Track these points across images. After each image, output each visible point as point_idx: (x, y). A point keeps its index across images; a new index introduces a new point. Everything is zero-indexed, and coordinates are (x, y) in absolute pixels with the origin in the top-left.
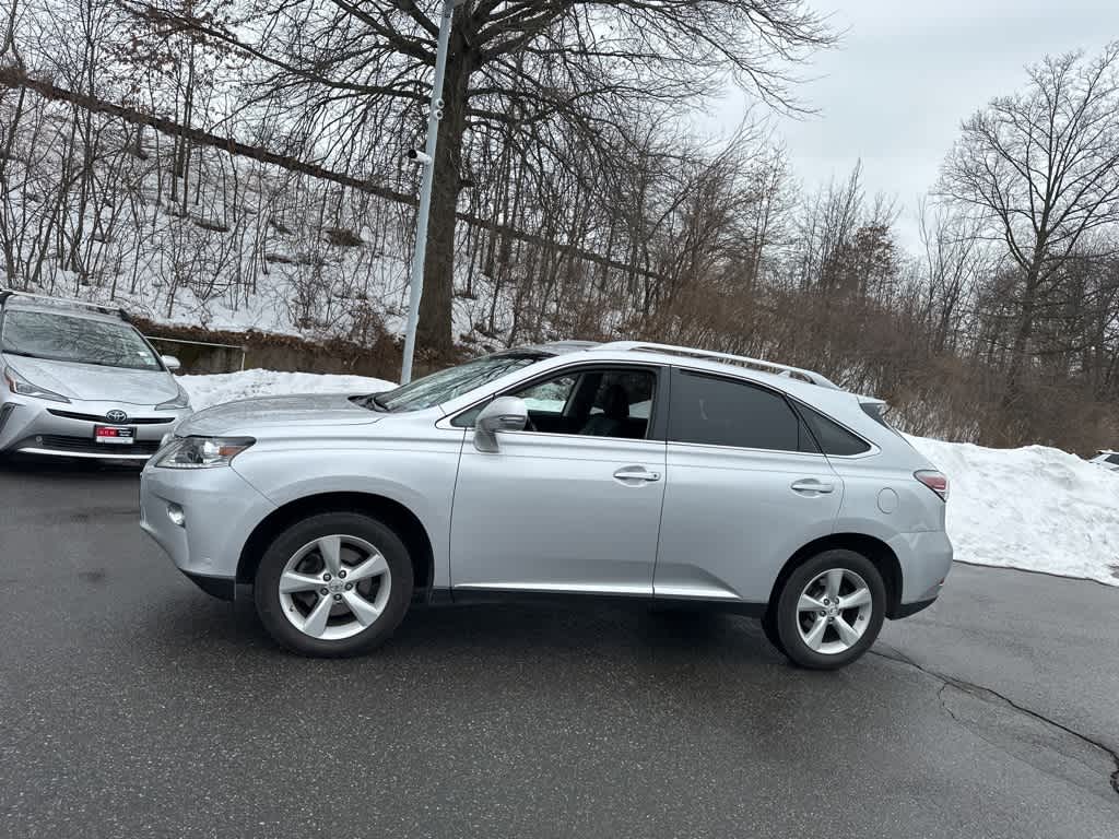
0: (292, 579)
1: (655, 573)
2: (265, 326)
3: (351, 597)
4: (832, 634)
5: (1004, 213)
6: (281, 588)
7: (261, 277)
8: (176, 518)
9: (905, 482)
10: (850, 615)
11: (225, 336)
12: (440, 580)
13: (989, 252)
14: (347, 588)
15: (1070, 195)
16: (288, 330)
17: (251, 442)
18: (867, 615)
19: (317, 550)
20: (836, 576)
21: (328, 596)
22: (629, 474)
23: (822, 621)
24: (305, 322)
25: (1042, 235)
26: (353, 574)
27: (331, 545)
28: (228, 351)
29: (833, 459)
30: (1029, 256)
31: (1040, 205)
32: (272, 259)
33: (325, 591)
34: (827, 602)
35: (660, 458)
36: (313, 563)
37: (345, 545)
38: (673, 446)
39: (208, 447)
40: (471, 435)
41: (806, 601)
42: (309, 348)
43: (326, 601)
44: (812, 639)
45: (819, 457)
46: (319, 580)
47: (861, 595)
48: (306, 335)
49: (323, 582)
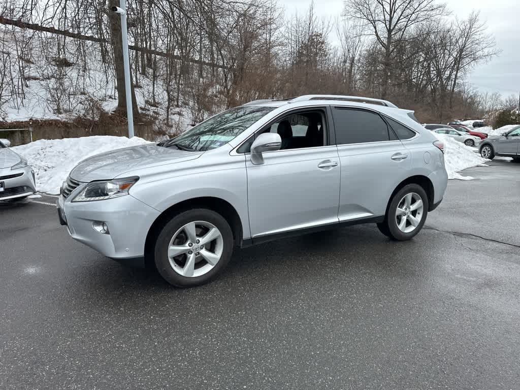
0: (174, 250)
1: (339, 211)
2: (38, 116)
3: (204, 252)
4: (408, 223)
5: (373, 22)
6: (169, 256)
7: (25, 89)
8: (99, 229)
9: (431, 148)
10: (414, 213)
11: (18, 124)
12: (246, 235)
13: (367, 41)
14: (202, 249)
15: (399, 12)
16: (51, 116)
17: (136, 179)
18: (421, 211)
19: (183, 231)
20: (409, 196)
21: (193, 254)
22: (325, 164)
23: (404, 218)
24: (58, 111)
25: (390, 31)
26: (203, 240)
27: (190, 228)
28: (22, 132)
29: (404, 142)
30: (385, 41)
31: (388, 17)
32: (29, 78)
33: (190, 252)
34: (406, 209)
35: (335, 154)
36: (182, 239)
37: (197, 226)
38: (340, 147)
39: (110, 186)
40: (249, 156)
41: (399, 211)
42: (65, 124)
43: (192, 258)
44: (401, 226)
45: (397, 142)
46: (186, 247)
47: (419, 203)
48: (62, 117)
49: (189, 248)
